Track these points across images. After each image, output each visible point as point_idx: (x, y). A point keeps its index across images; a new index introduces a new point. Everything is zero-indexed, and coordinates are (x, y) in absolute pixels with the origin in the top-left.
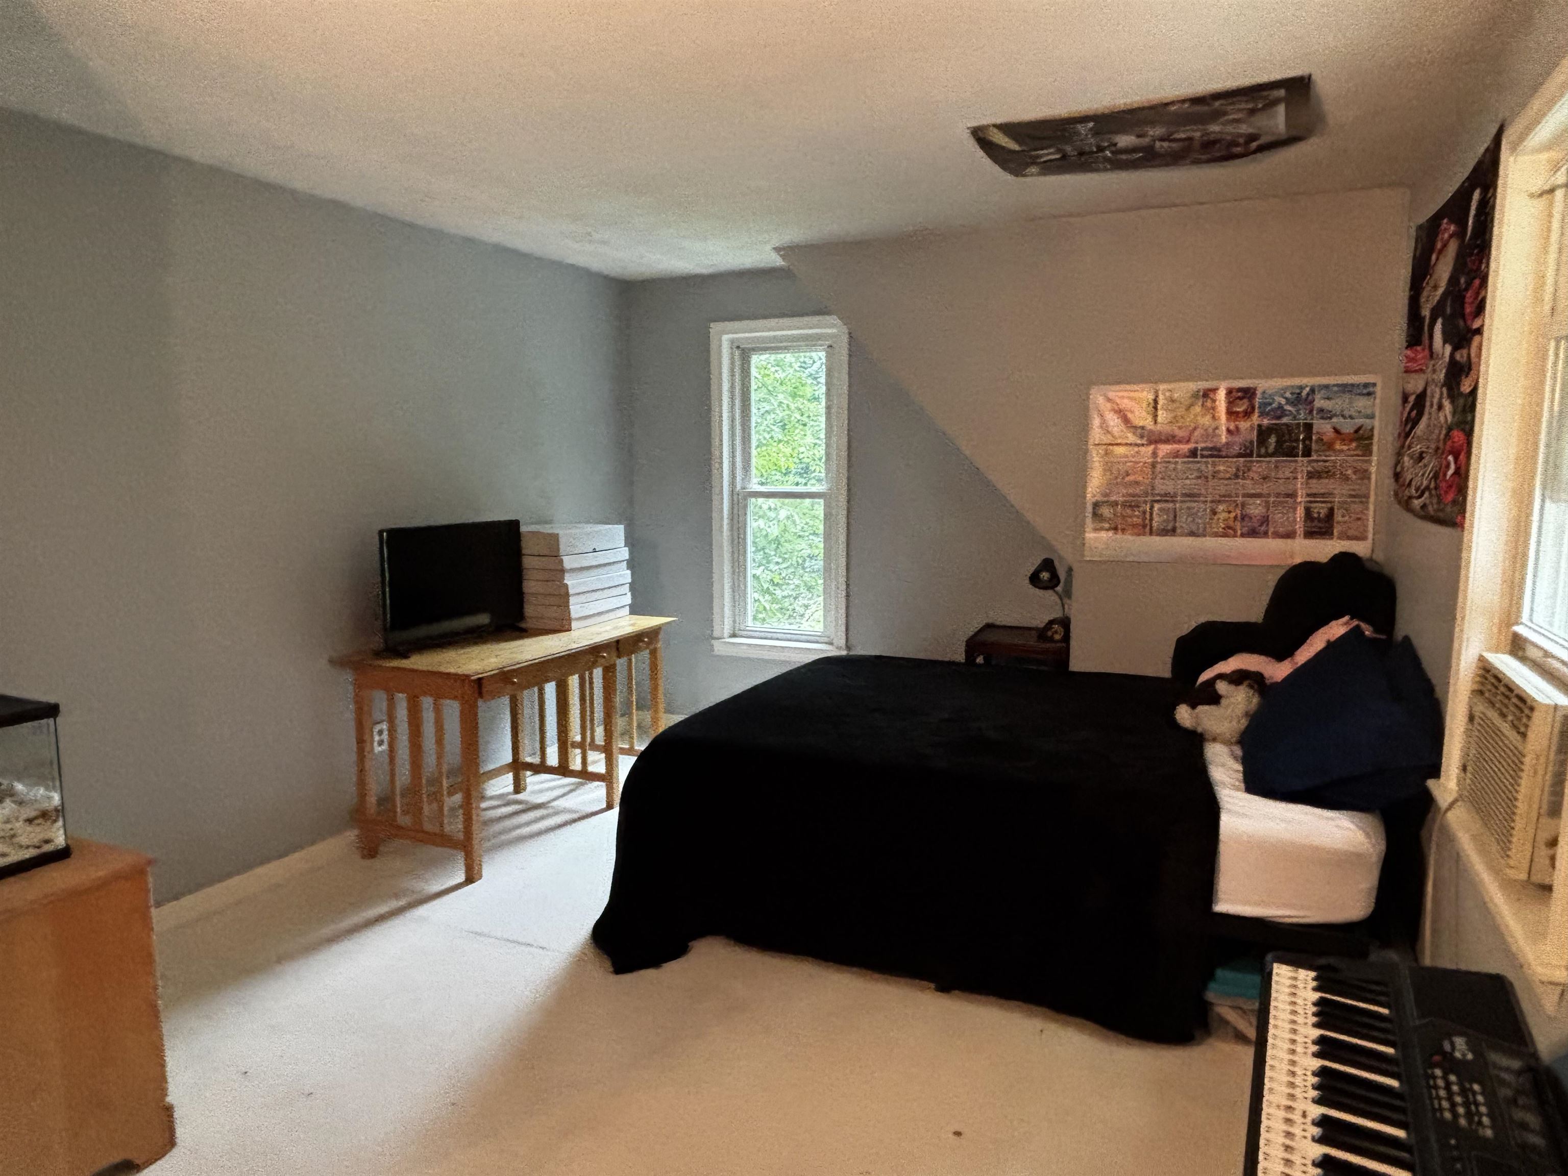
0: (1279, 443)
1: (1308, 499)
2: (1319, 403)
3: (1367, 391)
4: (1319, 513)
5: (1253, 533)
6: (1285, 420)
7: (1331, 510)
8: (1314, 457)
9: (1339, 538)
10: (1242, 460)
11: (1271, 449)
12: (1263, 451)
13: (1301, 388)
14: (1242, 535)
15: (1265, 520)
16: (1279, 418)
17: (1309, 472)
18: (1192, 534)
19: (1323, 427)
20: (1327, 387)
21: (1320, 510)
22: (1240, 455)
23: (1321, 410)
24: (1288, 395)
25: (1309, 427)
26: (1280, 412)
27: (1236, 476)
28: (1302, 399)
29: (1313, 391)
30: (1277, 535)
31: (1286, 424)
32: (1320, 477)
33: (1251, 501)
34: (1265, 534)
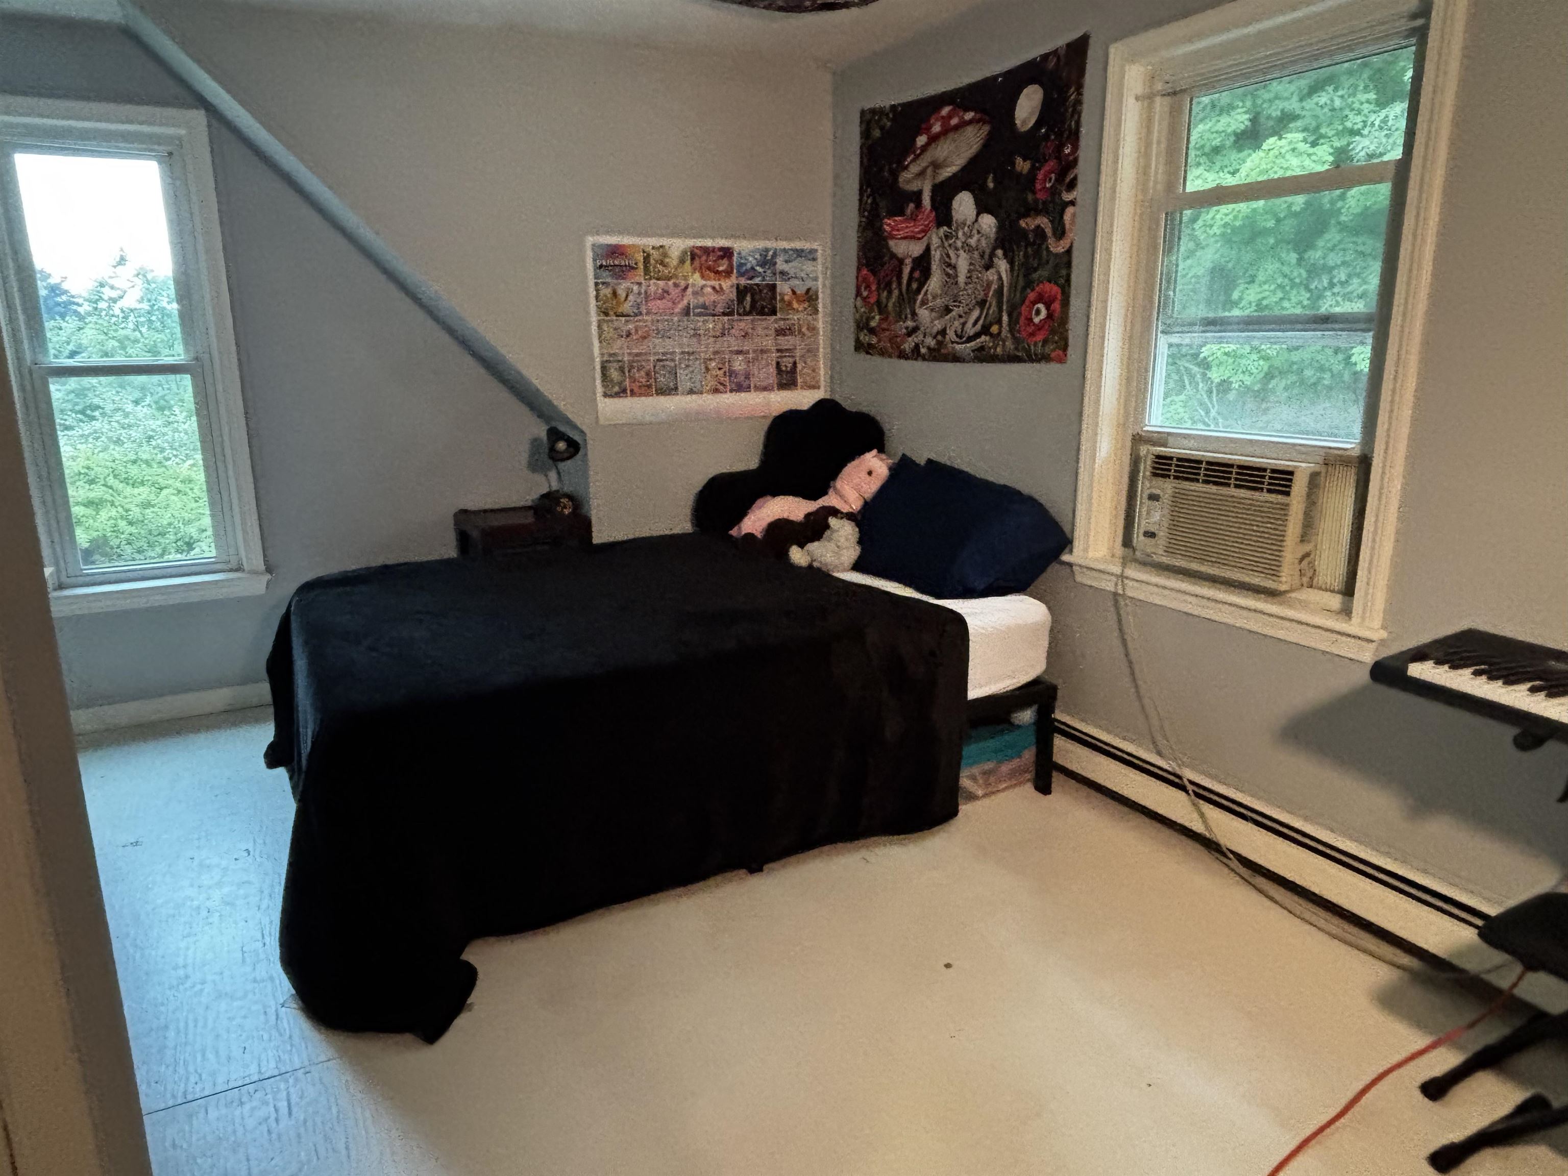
0: (754, 302)
1: (778, 354)
2: (781, 265)
3: (810, 256)
4: (786, 366)
5: (740, 388)
6: (757, 280)
7: (795, 363)
8: (779, 315)
9: (802, 388)
10: (726, 318)
11: (748, 307)
12: (741, 311)
13: (767, 250)
14: (731, 391)
15: (747, 376)
16: (751, 278)
17: (776, 331)
18: (691, 392)
19: (783, 288)
20: (785, 251)
21: (787, 363)
22: (724, 314)
23: (782, 273)
24: (757, 256)
25: (773, 287)
26: (751, 273)
27: (723, 335)
28: (767, 261)
29: (775, 255)
30: (757, 389)
31: (757, 285)
32: (785, 335)
33: (735, 357)
34: (748, 389)
